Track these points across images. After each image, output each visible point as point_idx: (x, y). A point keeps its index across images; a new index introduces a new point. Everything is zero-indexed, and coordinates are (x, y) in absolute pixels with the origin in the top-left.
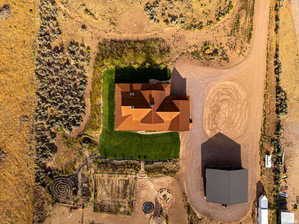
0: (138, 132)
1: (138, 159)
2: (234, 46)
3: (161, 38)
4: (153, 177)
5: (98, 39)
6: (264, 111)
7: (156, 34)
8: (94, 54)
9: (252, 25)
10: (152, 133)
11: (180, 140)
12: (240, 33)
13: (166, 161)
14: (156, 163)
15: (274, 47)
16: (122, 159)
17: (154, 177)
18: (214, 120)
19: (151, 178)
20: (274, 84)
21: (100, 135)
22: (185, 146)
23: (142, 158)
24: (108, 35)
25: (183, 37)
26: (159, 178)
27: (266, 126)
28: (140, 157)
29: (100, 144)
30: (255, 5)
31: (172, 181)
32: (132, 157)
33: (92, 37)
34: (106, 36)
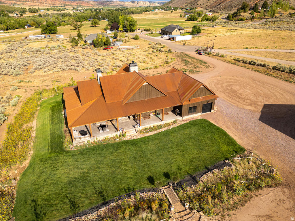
0: (125, 139)
1: (149, 186)
4: (226, 212)
10: (156, 132)
11: (218, 125)
13: (225, 164)
14: (204, 178)
16: (100, 203)
17: (228, 209)
18: (239, 98)
19: (222, 216)
21: (22, 172)
22: (234, 130)
23: (159, 179)
26: (243, 205)
28: (151, 180)
29: (17, 198)
31: (288, 198)
32: (129, 189)
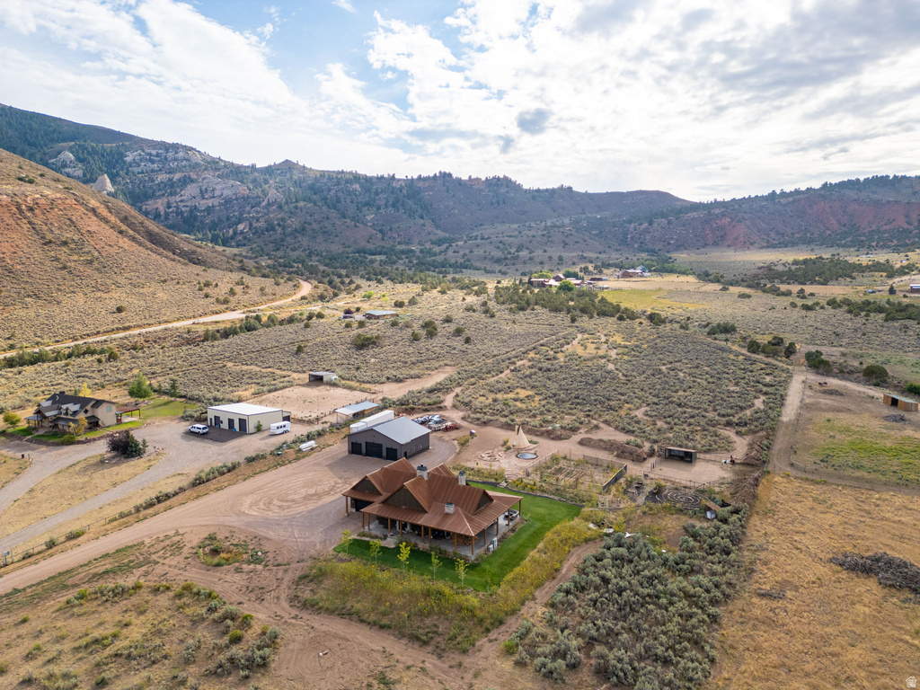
2: (172, 546)
3: (291, 606)
4: (496, 470)
5: (460, 665)
6: (245, 480)
7: (295, 617)
8: (496, 640)
9: (95, 560)
12: (132, 558)
15: (115, 523)
17: (494, 470)
18: (331, 490)
19: (500, 471)
20: (188, 493)
24: (423, 662)
25: (244, 589)
26: (486, 469)
27: (266, 468)
30: (34, 583)
33: (476, 676)
34: (431, 662)
